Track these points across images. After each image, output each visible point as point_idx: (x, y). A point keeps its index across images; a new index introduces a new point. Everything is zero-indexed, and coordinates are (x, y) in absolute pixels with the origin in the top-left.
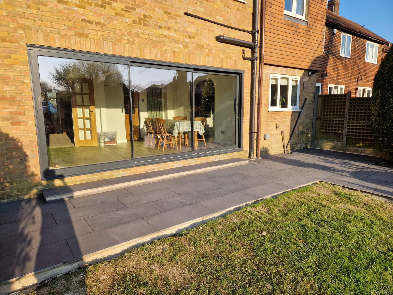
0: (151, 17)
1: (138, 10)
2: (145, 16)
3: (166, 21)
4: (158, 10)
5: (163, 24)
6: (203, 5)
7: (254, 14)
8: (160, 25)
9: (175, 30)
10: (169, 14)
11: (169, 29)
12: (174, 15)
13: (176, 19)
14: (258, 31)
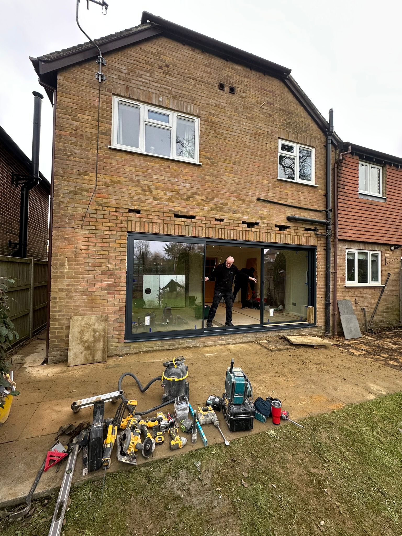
0: (227, 204)
1: (217, 200)
2: (222, 204)
3: (240, 207)
4: (233, 198)
5: (236, 209)
6: (275, 191)
7: (326, 196)
8: (235, 210)
9: (248, 214)
10: (243, 200)
11: (242, 213)
12: (248, 201)
13: (249, 204)
14: (331, 210)
